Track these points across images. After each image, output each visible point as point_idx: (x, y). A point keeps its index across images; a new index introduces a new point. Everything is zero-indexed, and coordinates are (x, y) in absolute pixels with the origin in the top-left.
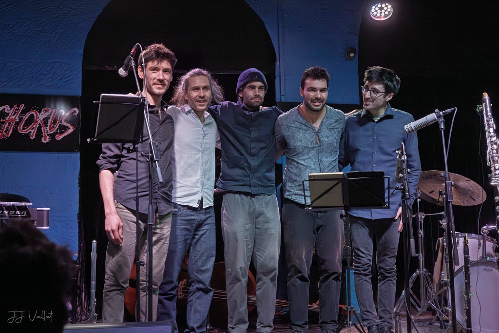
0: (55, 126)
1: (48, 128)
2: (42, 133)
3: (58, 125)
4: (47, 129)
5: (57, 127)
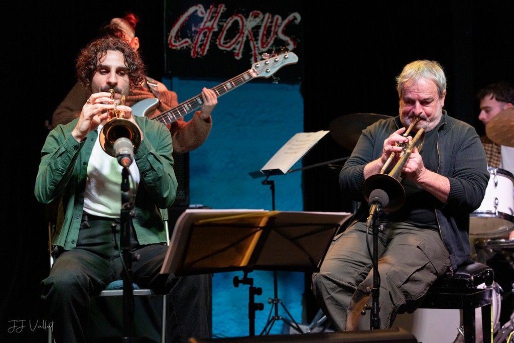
0: (269, 40)
1: (259, 42)
2: (251, 51)
3: (273, 39)
4: (257, 43)
5: (272, 42)
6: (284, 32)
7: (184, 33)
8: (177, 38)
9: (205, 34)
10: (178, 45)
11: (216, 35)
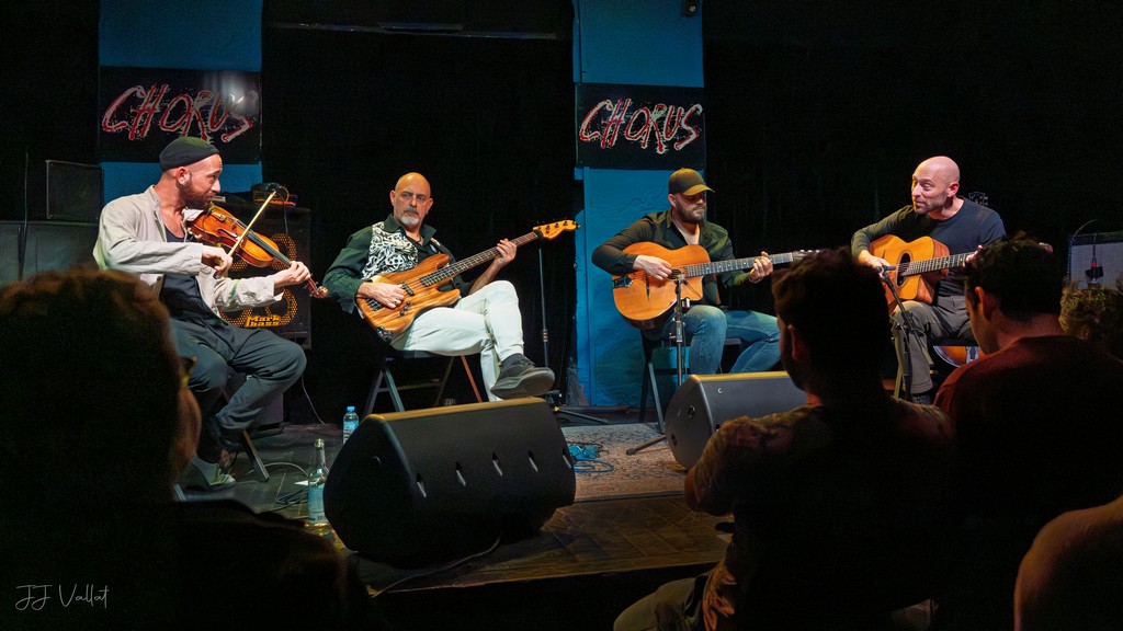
6: (686, 123)
7: (593, 126)
8: (588, 130)
9: (613, 127)
10: (588, 137)
11: (624, 127)
